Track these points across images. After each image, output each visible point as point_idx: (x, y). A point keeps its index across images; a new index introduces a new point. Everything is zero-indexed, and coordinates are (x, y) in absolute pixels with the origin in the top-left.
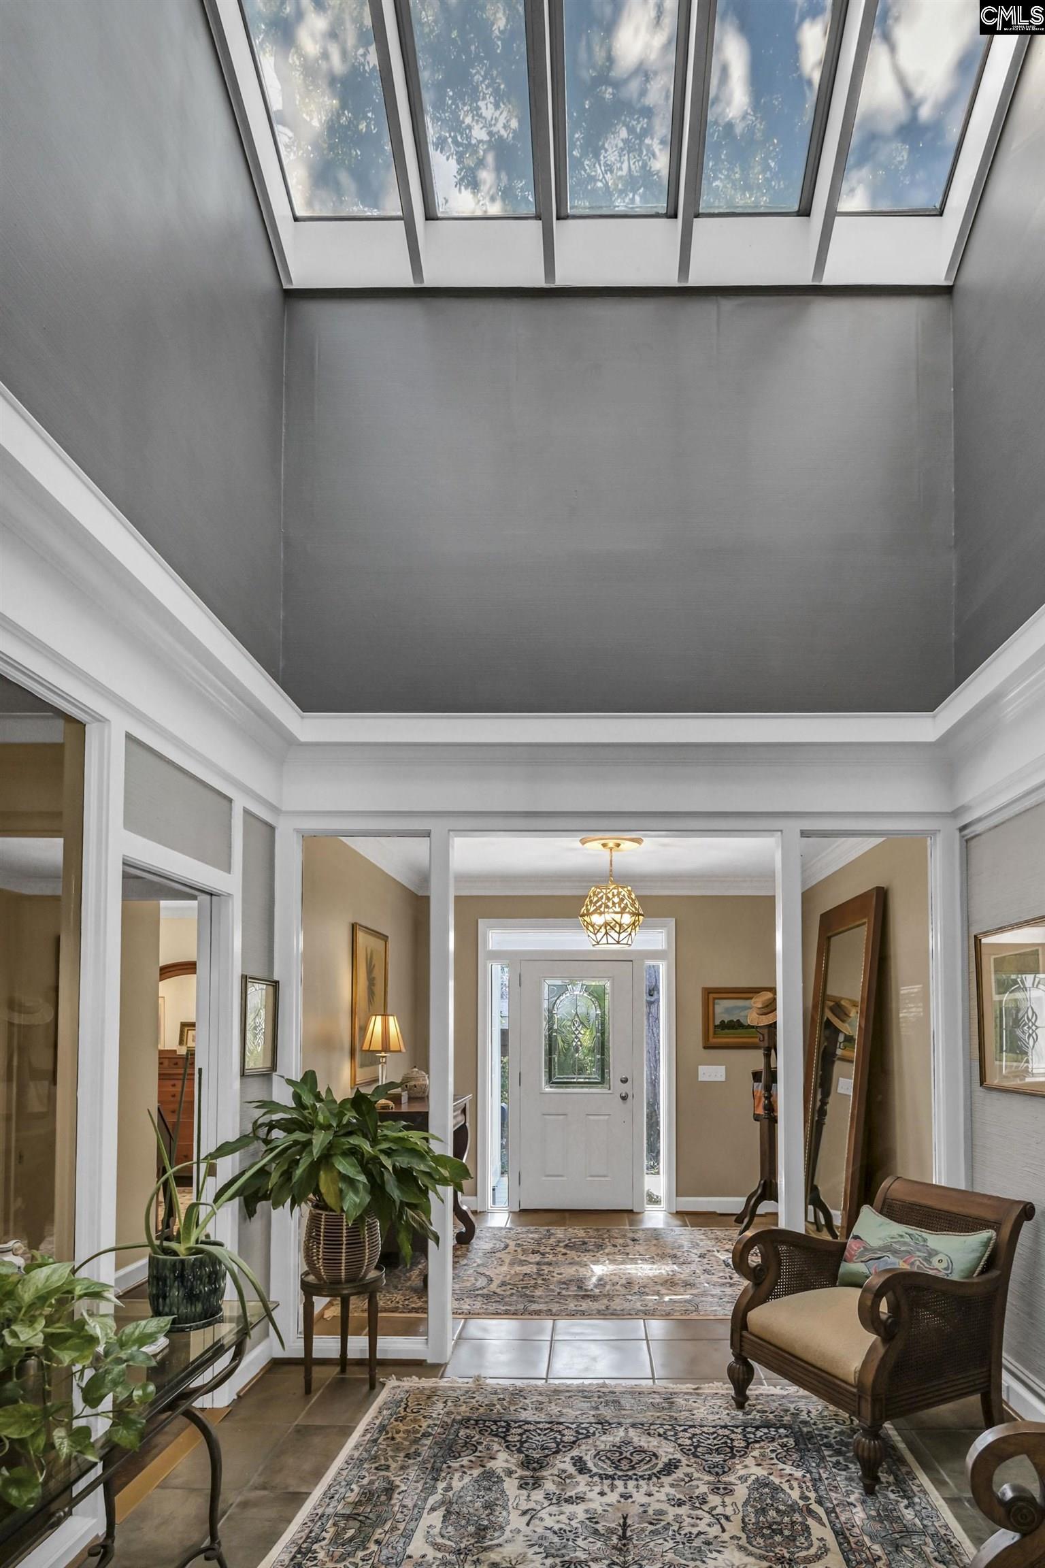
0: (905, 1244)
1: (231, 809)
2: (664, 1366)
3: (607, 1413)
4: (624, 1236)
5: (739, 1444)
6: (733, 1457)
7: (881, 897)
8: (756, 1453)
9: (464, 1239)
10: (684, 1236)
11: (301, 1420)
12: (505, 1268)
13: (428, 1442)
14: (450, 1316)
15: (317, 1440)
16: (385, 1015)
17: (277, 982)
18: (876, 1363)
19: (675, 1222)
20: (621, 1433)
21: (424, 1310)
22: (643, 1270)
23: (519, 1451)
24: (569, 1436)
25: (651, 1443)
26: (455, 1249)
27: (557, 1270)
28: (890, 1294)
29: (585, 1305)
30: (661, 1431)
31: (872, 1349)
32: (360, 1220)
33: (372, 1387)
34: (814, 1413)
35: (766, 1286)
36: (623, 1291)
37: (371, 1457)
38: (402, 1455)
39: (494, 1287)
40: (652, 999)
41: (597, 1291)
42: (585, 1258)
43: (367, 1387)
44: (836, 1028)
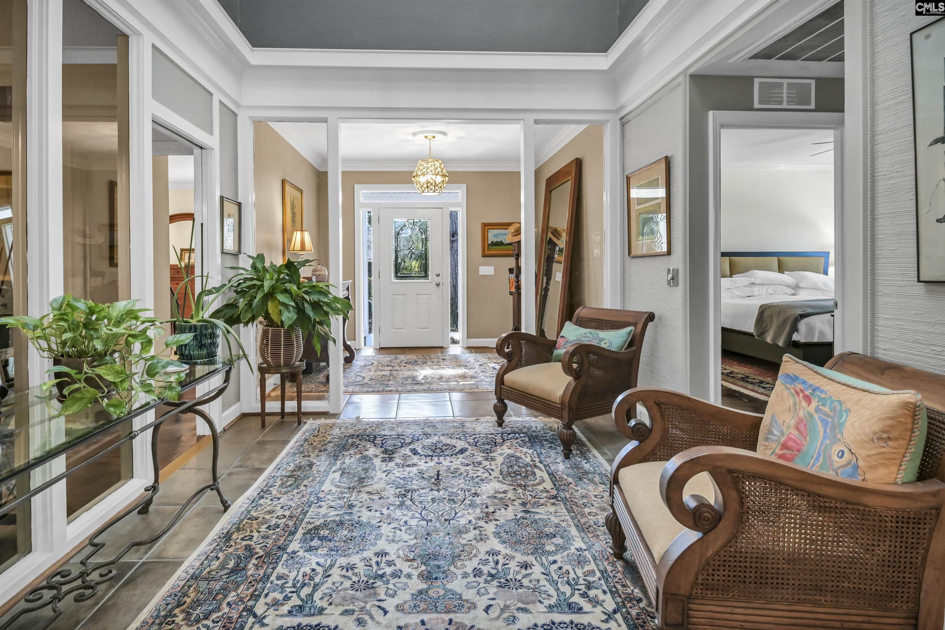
0: (588, 337)
1: (212, 99)
2: (460, 411)
3: (429, 430)
4: (438, 358)
5: (499, 440)
6: (496, 446)
7: (578, 163)
8: (508, 444)
9: (349, 360)
10: (471, 357)
11: (259, 438)
12: (372, 373)
13: (331, 445)
14: (342, 393)
15: (269, 447)
16: (302, 230)
17: (240, 203)
18: (570, 391)
19: (466, 351)
20: (436, 438)
21: (327, 391)
22: (448, 372)
23: (381, 447)
24: (408, 440)
25: (453, 442)
26: (344, 365)
27: (401, 373)
28: (578, 355)
29: (416, 387)
30: (458, 437)
31: (569, 384)
32: (291, 327)
33: (299, 423)
34: (539, 428)
35: (514, 362)
36: (438, 381)
37: (300, 451)
38: (317, 450)
39: (366, 380)
40: (454, 239)
41: (423, 381)
42: (417, 368)
43: (296, 424)
44: (554, 243)
